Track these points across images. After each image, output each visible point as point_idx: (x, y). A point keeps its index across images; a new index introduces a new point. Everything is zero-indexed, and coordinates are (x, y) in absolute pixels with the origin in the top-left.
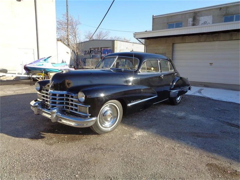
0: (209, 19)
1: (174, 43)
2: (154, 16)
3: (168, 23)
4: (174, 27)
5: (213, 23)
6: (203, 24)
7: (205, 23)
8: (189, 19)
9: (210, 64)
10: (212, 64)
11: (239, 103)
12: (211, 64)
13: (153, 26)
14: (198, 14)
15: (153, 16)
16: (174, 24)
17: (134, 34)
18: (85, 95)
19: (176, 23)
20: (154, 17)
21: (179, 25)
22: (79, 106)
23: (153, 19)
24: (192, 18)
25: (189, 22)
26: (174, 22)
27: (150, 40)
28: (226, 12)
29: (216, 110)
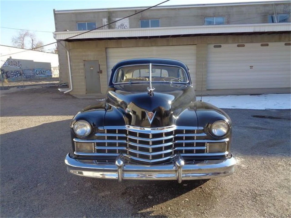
0: (126, 22)
2: (56, 10)
3: (77, 22)
5: (130, 27)
6: (120, 26)
8: (103, 19)
13: (56, 24)
14: (114, 15)
15: (54, 10)
16: (86, 23)
19: (87, 23)
20: (56, 12)
21: (92, 27)
23: (55, 14)
24: (107, 19)
25: (104, 22)
26: (86, 22)
28: (142, 16)
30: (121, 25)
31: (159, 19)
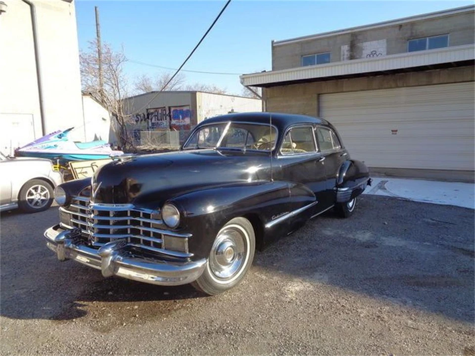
0: (380, 46)
1: (319, 94)
2: (275, 41)
3: (302, 56)
4: (315, 62)
5: (388, 53)
6: (370, 55)
7: (373, 53)
8: (342, 47)
9: (392, 131)
10: (396, 131)
11: (472, 208)
12: (394, 131)
13: (273, 61)
14: (360, 37)
15: (273, 42)
16: (315, 56)
17: (240, 78)
18: (179, 212)
19: (317, 56)
20: (274, 45)
21: (323, 59)
22: (164, 235)
23: (273, 48)
24: (349, 45)
25: (343, 51)
26: (315, 54)
27: (272, 88)
28: (412, 33)
29: (428, 223)
30: (372, 52)
31: (448, 33)
